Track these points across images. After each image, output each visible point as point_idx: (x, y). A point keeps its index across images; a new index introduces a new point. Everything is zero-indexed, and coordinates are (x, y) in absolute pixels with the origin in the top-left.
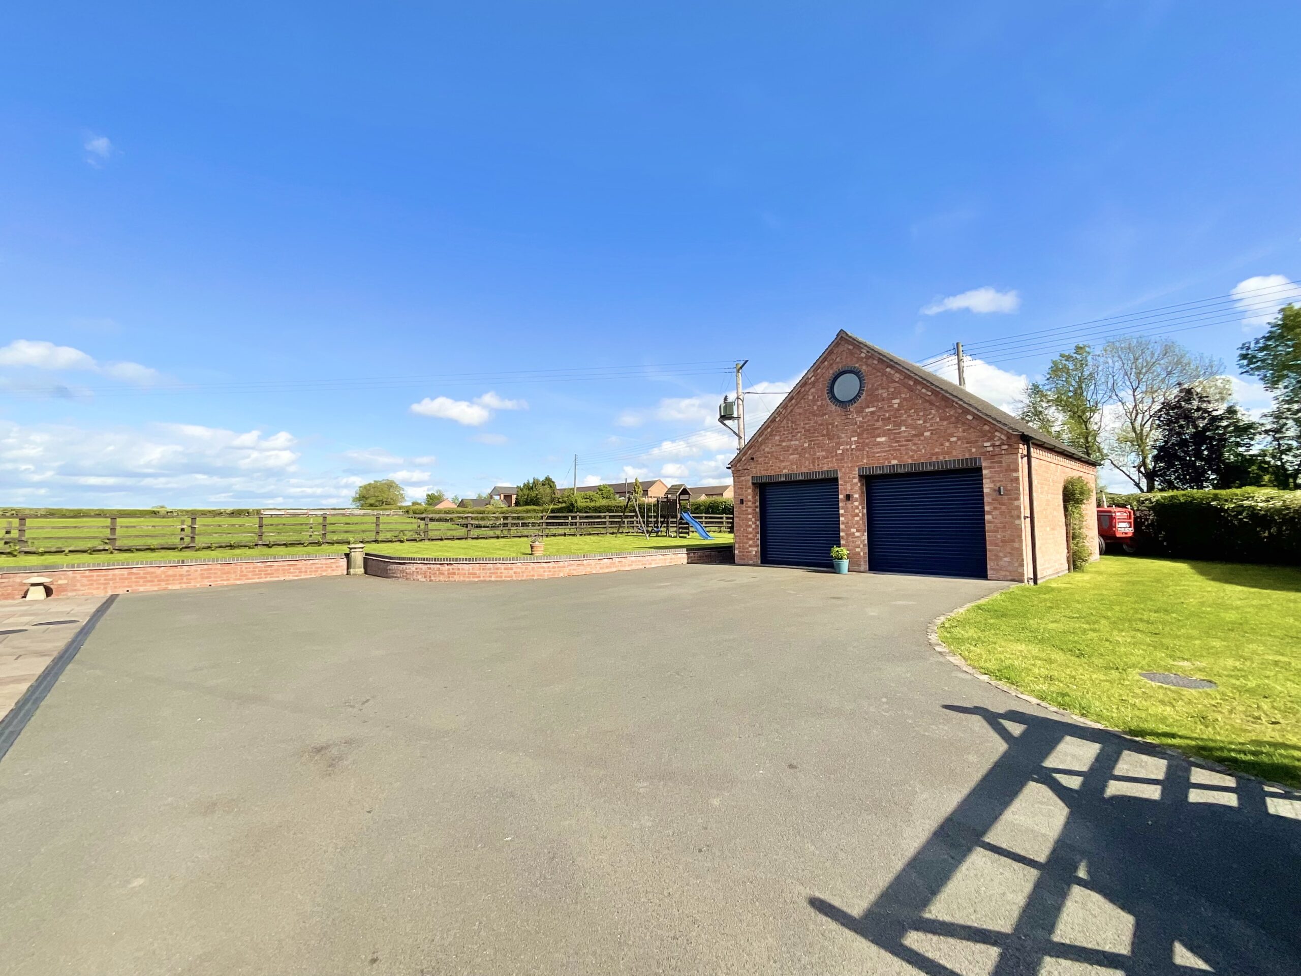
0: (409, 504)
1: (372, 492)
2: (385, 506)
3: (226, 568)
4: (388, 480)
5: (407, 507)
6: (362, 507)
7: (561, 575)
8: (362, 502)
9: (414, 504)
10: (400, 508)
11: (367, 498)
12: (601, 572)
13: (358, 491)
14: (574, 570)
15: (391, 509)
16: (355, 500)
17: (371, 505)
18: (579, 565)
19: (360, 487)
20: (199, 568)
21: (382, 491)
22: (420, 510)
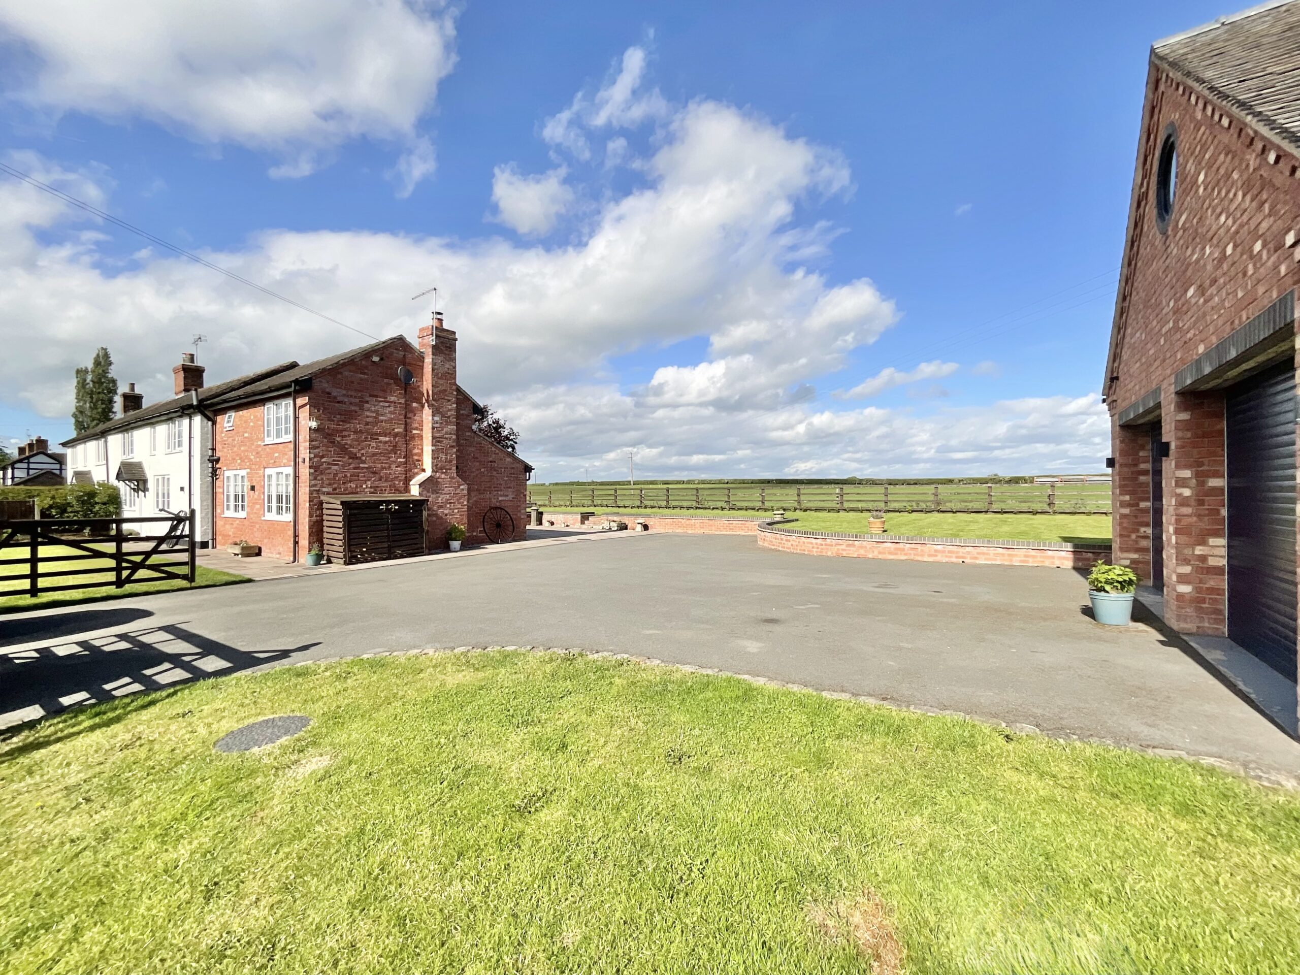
7: (829, 554)
12: (880, 557)
14: (843, 550)
18: (848, 546)
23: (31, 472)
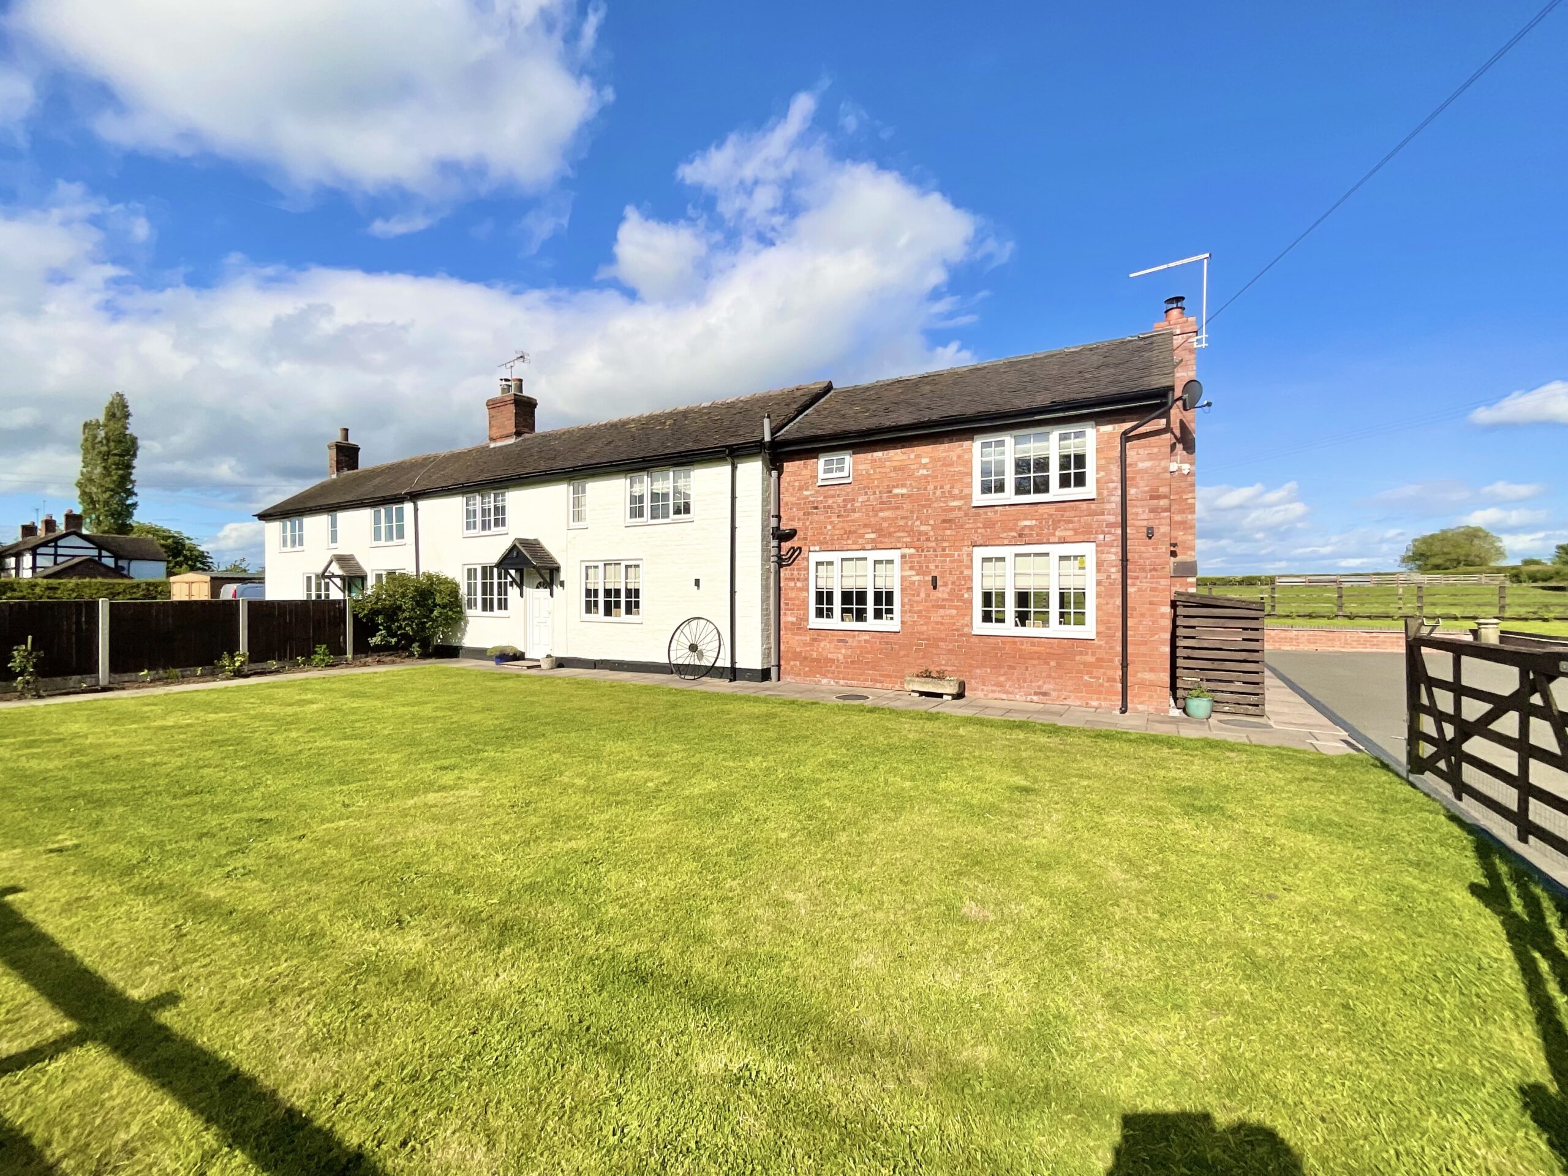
0: (1517, 562)
1: (1436, 548)
2: (1462, 568)
3: (1331, 635)
4: (1469, 527)
5: (1513, 568)
6: (1423, 569)
8: (1418, 563)
9: (1527, 562)
10: (1499, 570)
11: (1428, 557)
13: (1411, 547)
15: (1481, 573)
16: (1405, 560)
17: (1437, 567)
19: (1416, 540)
20: (1306, 633)
21: (1456, 545)
22: (1545, 572)
23: (60, 559)
